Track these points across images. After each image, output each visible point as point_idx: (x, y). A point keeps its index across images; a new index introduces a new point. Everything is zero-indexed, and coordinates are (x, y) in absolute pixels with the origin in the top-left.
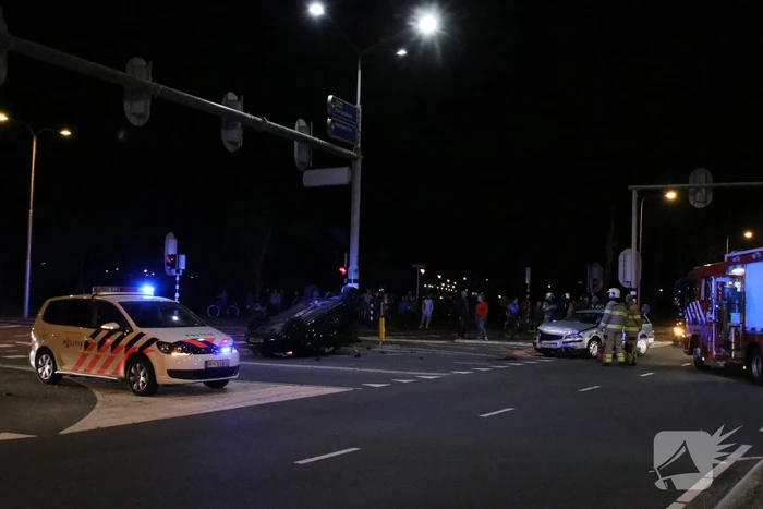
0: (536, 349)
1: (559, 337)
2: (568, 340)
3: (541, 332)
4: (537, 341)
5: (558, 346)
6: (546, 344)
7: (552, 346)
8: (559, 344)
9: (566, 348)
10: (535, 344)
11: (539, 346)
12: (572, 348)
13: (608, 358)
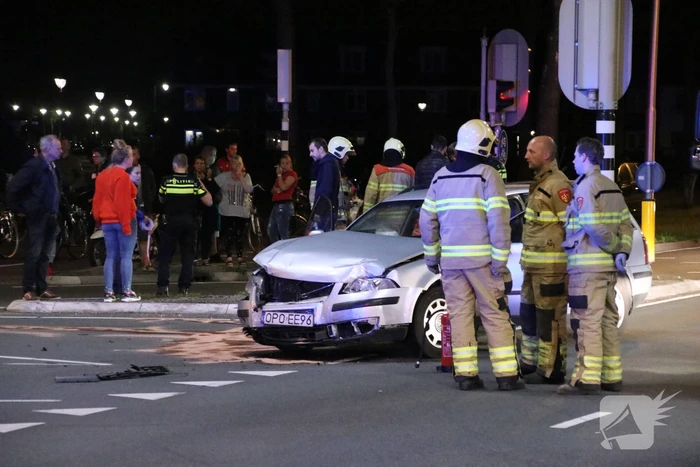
0: (248, 331)
1: (320, 289)
2: (352, 297)
3: (263, 272)
4: (252, 303)
5: (318, 320)
6: (278, 313)
7: (301, 321)
8: (319, 310)
9: (345, 326)
10: (243, 314)
11: (255, 320)
12: (365, 326)
13: (465, 361)
